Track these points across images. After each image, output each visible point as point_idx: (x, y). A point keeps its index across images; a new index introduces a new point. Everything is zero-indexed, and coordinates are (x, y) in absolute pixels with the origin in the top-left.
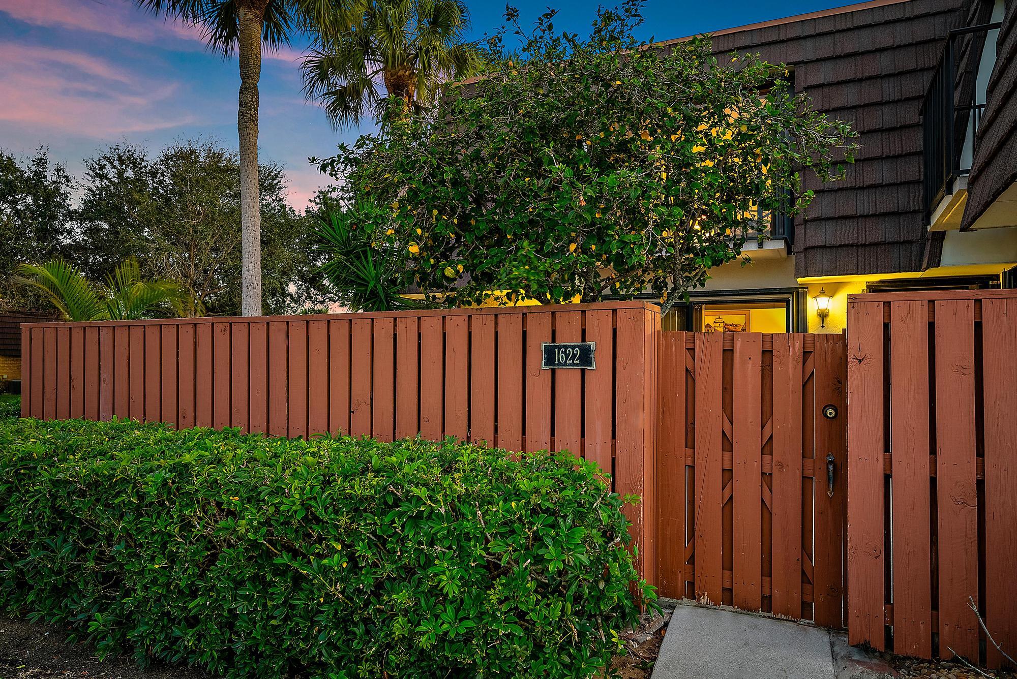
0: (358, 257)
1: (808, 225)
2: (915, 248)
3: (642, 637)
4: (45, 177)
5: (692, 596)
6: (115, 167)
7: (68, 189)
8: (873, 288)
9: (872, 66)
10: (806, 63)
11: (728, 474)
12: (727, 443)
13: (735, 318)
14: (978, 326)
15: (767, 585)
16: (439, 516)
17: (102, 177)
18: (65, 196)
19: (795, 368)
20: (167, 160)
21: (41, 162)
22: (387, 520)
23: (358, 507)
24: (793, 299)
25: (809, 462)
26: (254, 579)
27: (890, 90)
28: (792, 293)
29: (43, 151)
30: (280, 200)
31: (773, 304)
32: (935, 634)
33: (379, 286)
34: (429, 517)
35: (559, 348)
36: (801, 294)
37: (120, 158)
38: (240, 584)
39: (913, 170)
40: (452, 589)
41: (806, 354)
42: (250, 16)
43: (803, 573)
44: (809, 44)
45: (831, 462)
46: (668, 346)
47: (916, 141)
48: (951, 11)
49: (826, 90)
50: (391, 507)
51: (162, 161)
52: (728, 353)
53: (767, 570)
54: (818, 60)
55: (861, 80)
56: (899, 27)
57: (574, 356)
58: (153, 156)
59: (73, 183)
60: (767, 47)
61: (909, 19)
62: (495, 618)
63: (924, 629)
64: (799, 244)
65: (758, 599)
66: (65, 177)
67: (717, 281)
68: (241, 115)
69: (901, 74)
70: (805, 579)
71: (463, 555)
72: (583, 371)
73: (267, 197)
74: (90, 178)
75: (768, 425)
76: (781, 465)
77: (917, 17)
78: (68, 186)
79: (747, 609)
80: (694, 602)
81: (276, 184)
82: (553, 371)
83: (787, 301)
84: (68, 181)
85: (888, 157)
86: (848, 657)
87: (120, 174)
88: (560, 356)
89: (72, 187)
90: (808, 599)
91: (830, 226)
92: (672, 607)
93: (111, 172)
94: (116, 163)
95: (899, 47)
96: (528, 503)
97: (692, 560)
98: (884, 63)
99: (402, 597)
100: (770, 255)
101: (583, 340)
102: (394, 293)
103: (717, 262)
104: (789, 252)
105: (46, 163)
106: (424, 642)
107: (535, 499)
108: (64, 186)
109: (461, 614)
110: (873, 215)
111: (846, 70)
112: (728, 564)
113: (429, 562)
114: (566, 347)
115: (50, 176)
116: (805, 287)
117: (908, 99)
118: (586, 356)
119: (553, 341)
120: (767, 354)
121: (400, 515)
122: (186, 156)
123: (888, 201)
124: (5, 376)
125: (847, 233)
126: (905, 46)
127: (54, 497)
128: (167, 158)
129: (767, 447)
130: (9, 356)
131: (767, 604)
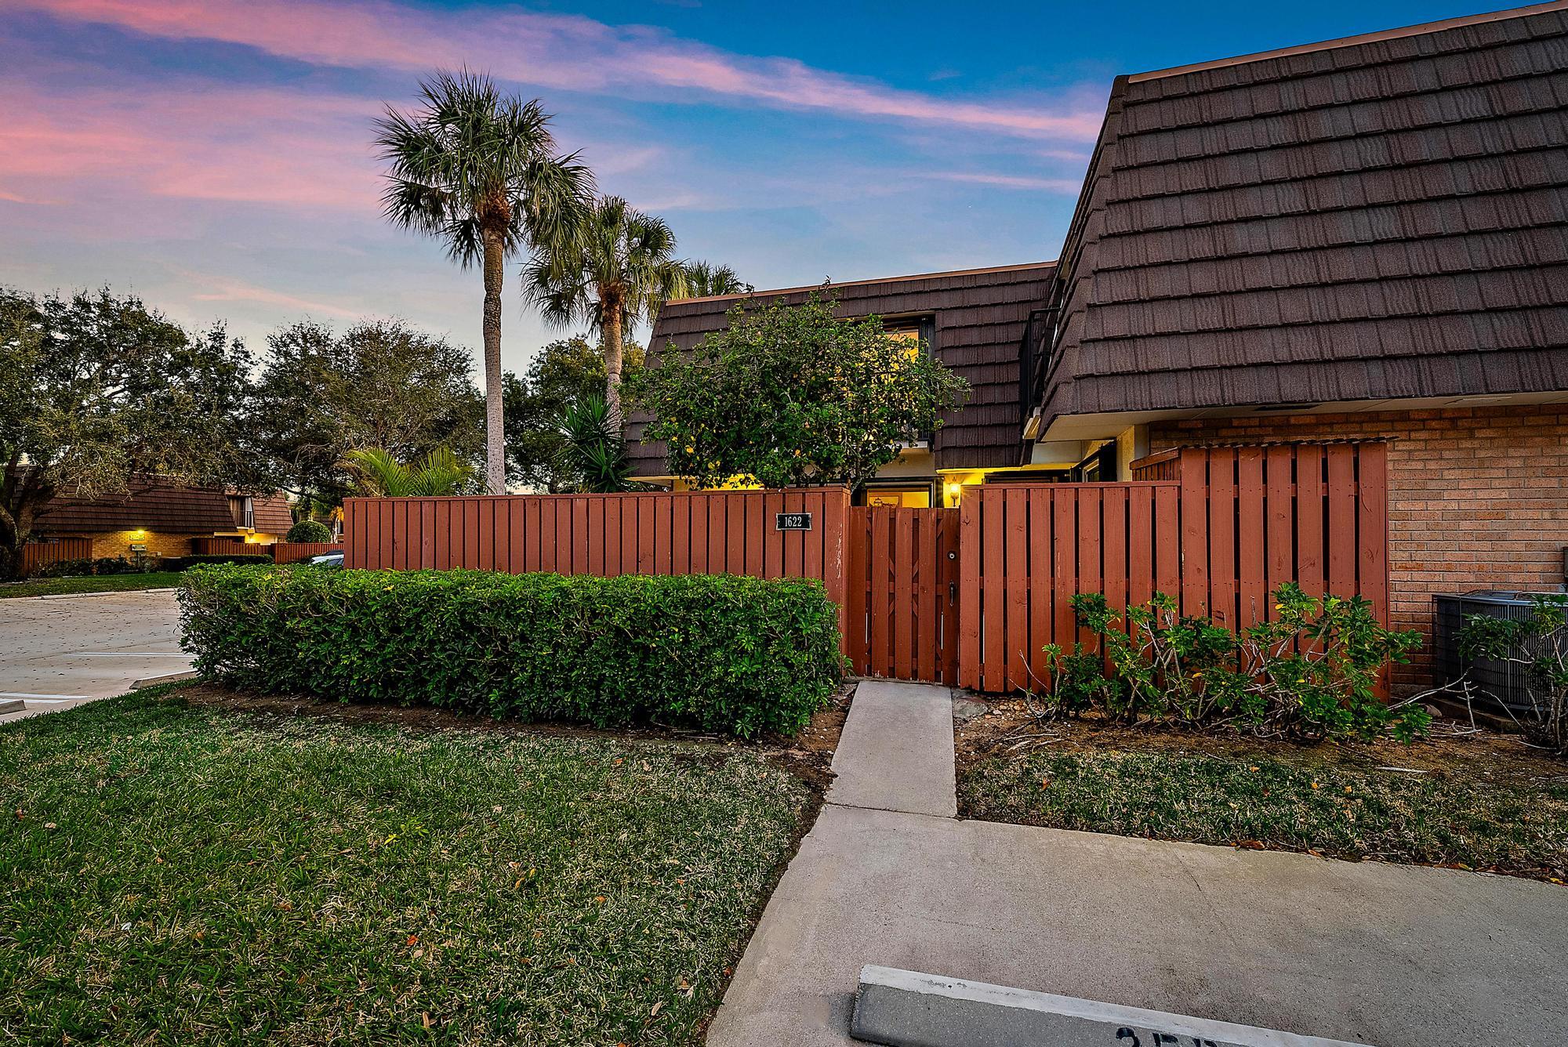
0: (591, 444)
1: (945, 431)
2: (1016, 450)
3: (840, 698)
4: (222, 351)
5: (870, 674)
6: (298, 345)
7: (247, 365)
8: (989, 479)
9: (988, 317)
10: (943, 310)
11: (892, 596)
12: (892, 577)
13: (892, 500)
14: (1028, 504)
15: (914, 663)
16: (739, 608)
17: (287, 354)
18: (244, 371)
19: (932, 529)
20: (353, 340)
21: (218, 337)
22: (708, 612)
23: (689, 605)
24: (933, 486)
25: (940, 586)
26: (616, 655)
27: (1000, 335)
28: (933, 481)
29: (220, 326)
30: (468, 382)
31: (920, 488)
32: (1005, 678)
33: (610, 470)
34: (733, 610)
35: (788, 516)
36: (939, 481)
37: (304, 337)
38: (608, 658)
39: (1014, 395)
40: (750, 647)
41: (938, 521)
42: (493, 237)
43: (936, 654)
44: (945, 295)
45: (952, 585)
46: (855, 515)
47: (1015, 374)
48: (1042, 281)
49: (957, 331)
50: (709, 606)
51: (348, 340)
52: (893, 520)
53: (915, 654)
54: (951, 308)
55: (981, 326)
56: (1007, 289)
57: (798, 521)
58: (338, 336)
59: (254, 358)
60: (915, 296)
61: (1013, 284)
62: (771, 663)
63: (1000, 676)
64: (937, 446)
65: (910, 672)
66: (243, 352)
67: (882, 472)
68: (486, 323)
69: (1008, 324)
70: (937, 658)
71: (753, 630)
72: (804, 531)
73: (455, 379)
74: (274, 355)
75: (916, 565)
76: (923, 588)
77: (1018, 283)
78: (247, 361)
79: (903, 678)
80: (871, 678)
81: (465, 367)
82: (784, 531)
83: (930, 486)
84: (247, 356)
85: (999, 384)
86: (960, 697)
87: (304, 352)
88: (788, 522)
89: (252, 363)
90: (938, 669)
91: (959, 432)
92: (857, 683)
93: (294, 350)
94: (300, 341)
95: (1007, 304)
96: (789, 600)
97: (870, 651)
98: (997, 315)
99: (718, 654)
100: (918, 452)
101: (804, 512)
102: (624, 476)
103: (884, 462)
104: (931, 450)
105: (224, 337)
106: (731, 680)
107: (792, 598)
108: (242, 362)
109: (752, 662)
110: (989, 426)
111: (971, 318)
112: (892, 652)
113: (734, 634)
114: (792, 516)
115: (228, 351)
116: (942, 476)
117: (1012, 342)
118: (805, 521)
119: (784, 512)
120: (916, 521)
121: (716, 609)
122: (372, 336)
123: (997, 416)
124: (159, 554)
125: (971, 438)
126: (1010, 303)
127: (462, 614)
128: (353, 338)
129: (915, 578)
130: (164, 532)
131: (915, 675)
